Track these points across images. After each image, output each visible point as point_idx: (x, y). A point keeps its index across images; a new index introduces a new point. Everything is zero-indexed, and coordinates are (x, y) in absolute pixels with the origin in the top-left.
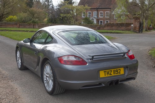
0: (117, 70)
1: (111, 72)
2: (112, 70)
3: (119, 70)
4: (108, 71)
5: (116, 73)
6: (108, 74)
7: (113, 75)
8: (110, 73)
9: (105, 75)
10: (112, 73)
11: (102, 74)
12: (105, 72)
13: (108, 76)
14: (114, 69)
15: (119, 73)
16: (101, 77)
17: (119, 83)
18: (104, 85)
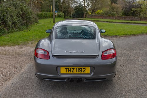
0: (82, 69)
1: (73, 69)
2: (75, 68)
3: (84, 69)
4: (70, 68)
5: (79, 71)
6: (70, 71)
7: (75, 72)
8: (72, 71)
9: (66, 72)
10: (75, 71)
11: (63, 71)
12: (66, 69)
13: (70, 73)
14: (78, 68)
15: (83, 72)
16: (61, 72)
17: (85, 81)
18: (66, 81)
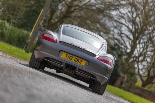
0: (79, 60)
2: (75, 57)
3: (81, 61)
4: (70, 55)
5: (76, 61)
6: (69, 58)
7: (73, 61)
8: (71, 58)
9: (66, 58)
10: (73, 59)
12: (67, 55)
15: (79, 63)
16: (62, 57)
17: (77, 71)
18: (63, 66)
